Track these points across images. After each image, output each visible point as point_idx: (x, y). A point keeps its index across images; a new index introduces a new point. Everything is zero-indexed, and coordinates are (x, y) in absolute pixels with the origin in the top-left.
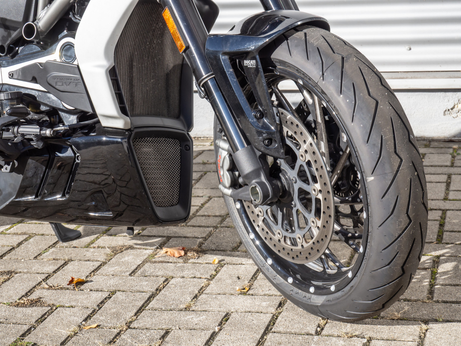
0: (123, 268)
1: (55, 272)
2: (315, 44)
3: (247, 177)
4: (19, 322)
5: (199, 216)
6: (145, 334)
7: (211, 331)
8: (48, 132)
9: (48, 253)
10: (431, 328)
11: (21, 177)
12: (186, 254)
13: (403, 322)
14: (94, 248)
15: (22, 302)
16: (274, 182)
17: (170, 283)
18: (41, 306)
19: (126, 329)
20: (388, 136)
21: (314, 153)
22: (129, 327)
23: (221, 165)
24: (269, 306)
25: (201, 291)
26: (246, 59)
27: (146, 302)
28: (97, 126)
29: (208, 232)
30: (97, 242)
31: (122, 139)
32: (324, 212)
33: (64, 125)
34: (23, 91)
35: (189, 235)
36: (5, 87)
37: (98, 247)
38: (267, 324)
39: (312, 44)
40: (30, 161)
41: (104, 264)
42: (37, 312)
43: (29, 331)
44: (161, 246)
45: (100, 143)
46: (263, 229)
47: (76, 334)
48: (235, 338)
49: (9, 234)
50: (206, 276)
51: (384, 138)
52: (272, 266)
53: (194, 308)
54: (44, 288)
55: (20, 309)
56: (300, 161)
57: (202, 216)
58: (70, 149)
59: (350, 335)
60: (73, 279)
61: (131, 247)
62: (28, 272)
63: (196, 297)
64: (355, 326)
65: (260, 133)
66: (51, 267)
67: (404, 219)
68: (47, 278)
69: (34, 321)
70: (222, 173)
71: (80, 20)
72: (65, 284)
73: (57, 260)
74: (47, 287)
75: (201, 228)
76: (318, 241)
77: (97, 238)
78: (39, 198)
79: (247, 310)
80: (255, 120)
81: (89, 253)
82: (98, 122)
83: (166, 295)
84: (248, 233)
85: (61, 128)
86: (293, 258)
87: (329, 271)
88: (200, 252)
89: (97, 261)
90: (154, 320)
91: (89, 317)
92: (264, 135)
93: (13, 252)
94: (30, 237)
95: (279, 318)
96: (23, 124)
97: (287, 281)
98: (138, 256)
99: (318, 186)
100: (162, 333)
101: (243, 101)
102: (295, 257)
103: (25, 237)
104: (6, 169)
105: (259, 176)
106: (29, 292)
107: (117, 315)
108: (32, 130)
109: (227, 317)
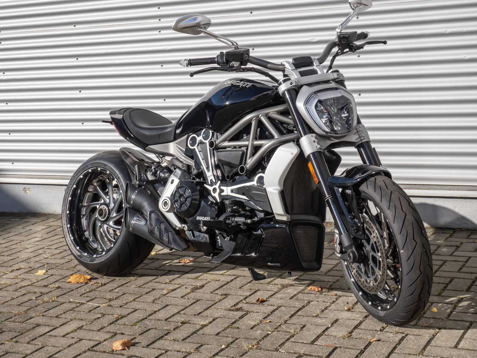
0: (287, 295)
1: (250, 295)
2: (379, 184)
3: (346, 248)
4: (230, 318)
5: (334, 270)
6: (293, 326)
7: (327, 327)
8: (249, 221)
9: (247, 286)
10: (441, 332)
11: (234, 243)
12: (322, 290)
13: (428, 328)
14: (272, 284)
15: (232, 308)
16: (360, 251)
17: (311, 304)
18: (242, 311)
19: (284, 324)
20: (410, 231)
21: (377, 238)
22: (286, 323)
23: (335, 241)
24: (360, 317)
25: (326, 308)
26: (347, 189)
27: (296, 312)
28: (274, 219)
29: (337, 279)
30: (274, 281)
31: (285, 226)
32: (382, 267)
33: (257, 217)
34: (237, 199)
35: (326, 280)
36: (228, 197)
37: (275, 284)
38: (356, 325)
39: (378, 184)
40: (239, 235)
41: (277, 293)
42: (239, 314)
43: (235, 322)
44: (309, 285)
45: (275, 228)
46: (356, 276)
47: (258, 324)
48: (338, 330)
49: (226, 275)
50: (330, 302)
51: (408, 232)
52: (361, 295)
53: (320, 316)
54: (244, 303)
55: (231, 312)
56: (372, 241)
57: (336, 270)
58: (260, 230)
59: (397, 332)
60: (259, 299)
61: (292, 285)
62: (236, 295)
63: (323, 311)
64: (402, 328)
65: (353, 227)
66: (248, 293)
67: (418, 272)
68: (246, 298)
69: (238, 317)
70: (336, 246)
71: (267, 165)
72: (254, 301)
73: (251, 289)
74: (245, 302)
75: (334, 277)
76: (380, 282)
77: (274, 279)
78: (243, 255)
79: (348, 318)
80: (350, 220)
81: (269, 287)
82: (274, 217)
83: (307, 309)
84: (351, 278)
85: (256, 219)
86: (370, 291)
87: (390, 299)
88: (330, 289)
89: (273, 291)
90: (299, 320)
91: (266, 317)
92: (355, 228)
93: (228, 285)
94: (237, 277)
95: (363, 323)
96: (236, 216)
97: (368, 303)
98: (295, 289)
99: (379, 254)
100: (302, 326)
101: (345, 210)
102: (371, 290)
103: (235, 277)
104: (227, 239)
105: (352, 248)
106: (236, 304)
107: (280, 317)
108: (241, 220)
109: (336, 321)
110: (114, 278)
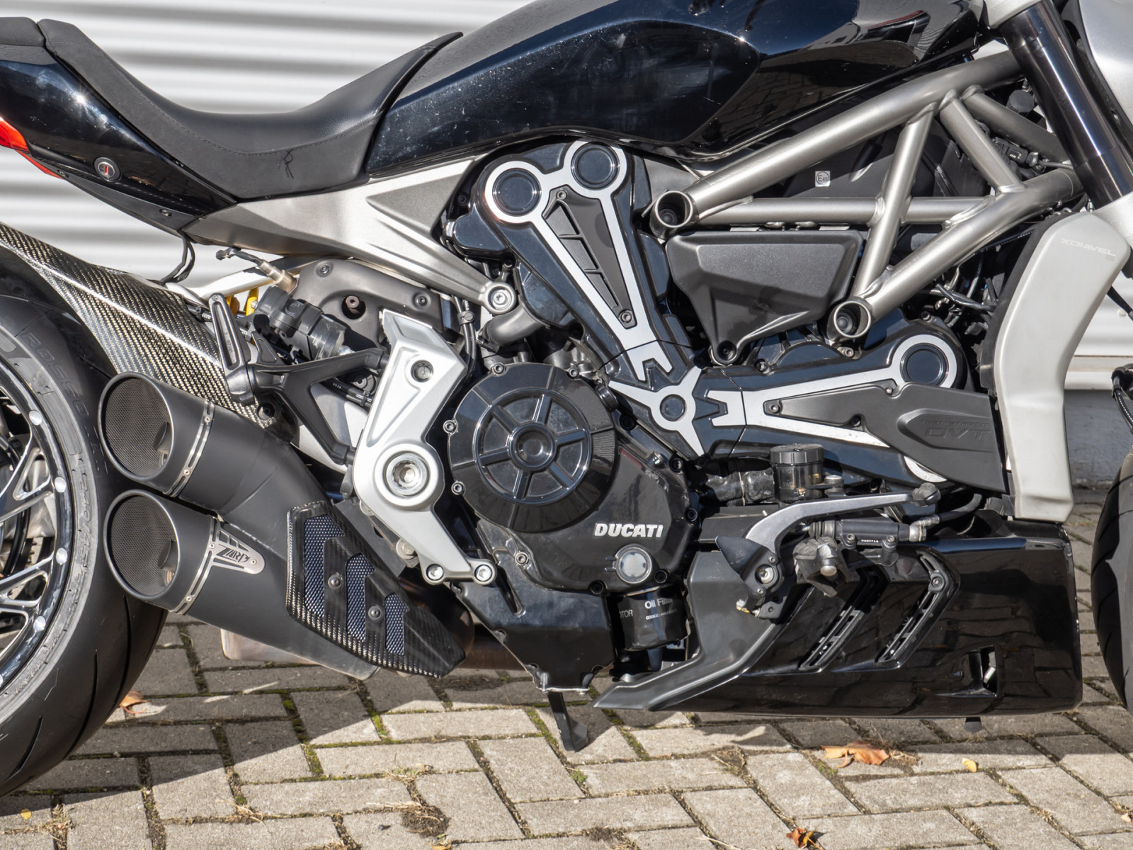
8: (913, 533)
12: (888, 756)
36: (754, 433)
110: (73, 806)
